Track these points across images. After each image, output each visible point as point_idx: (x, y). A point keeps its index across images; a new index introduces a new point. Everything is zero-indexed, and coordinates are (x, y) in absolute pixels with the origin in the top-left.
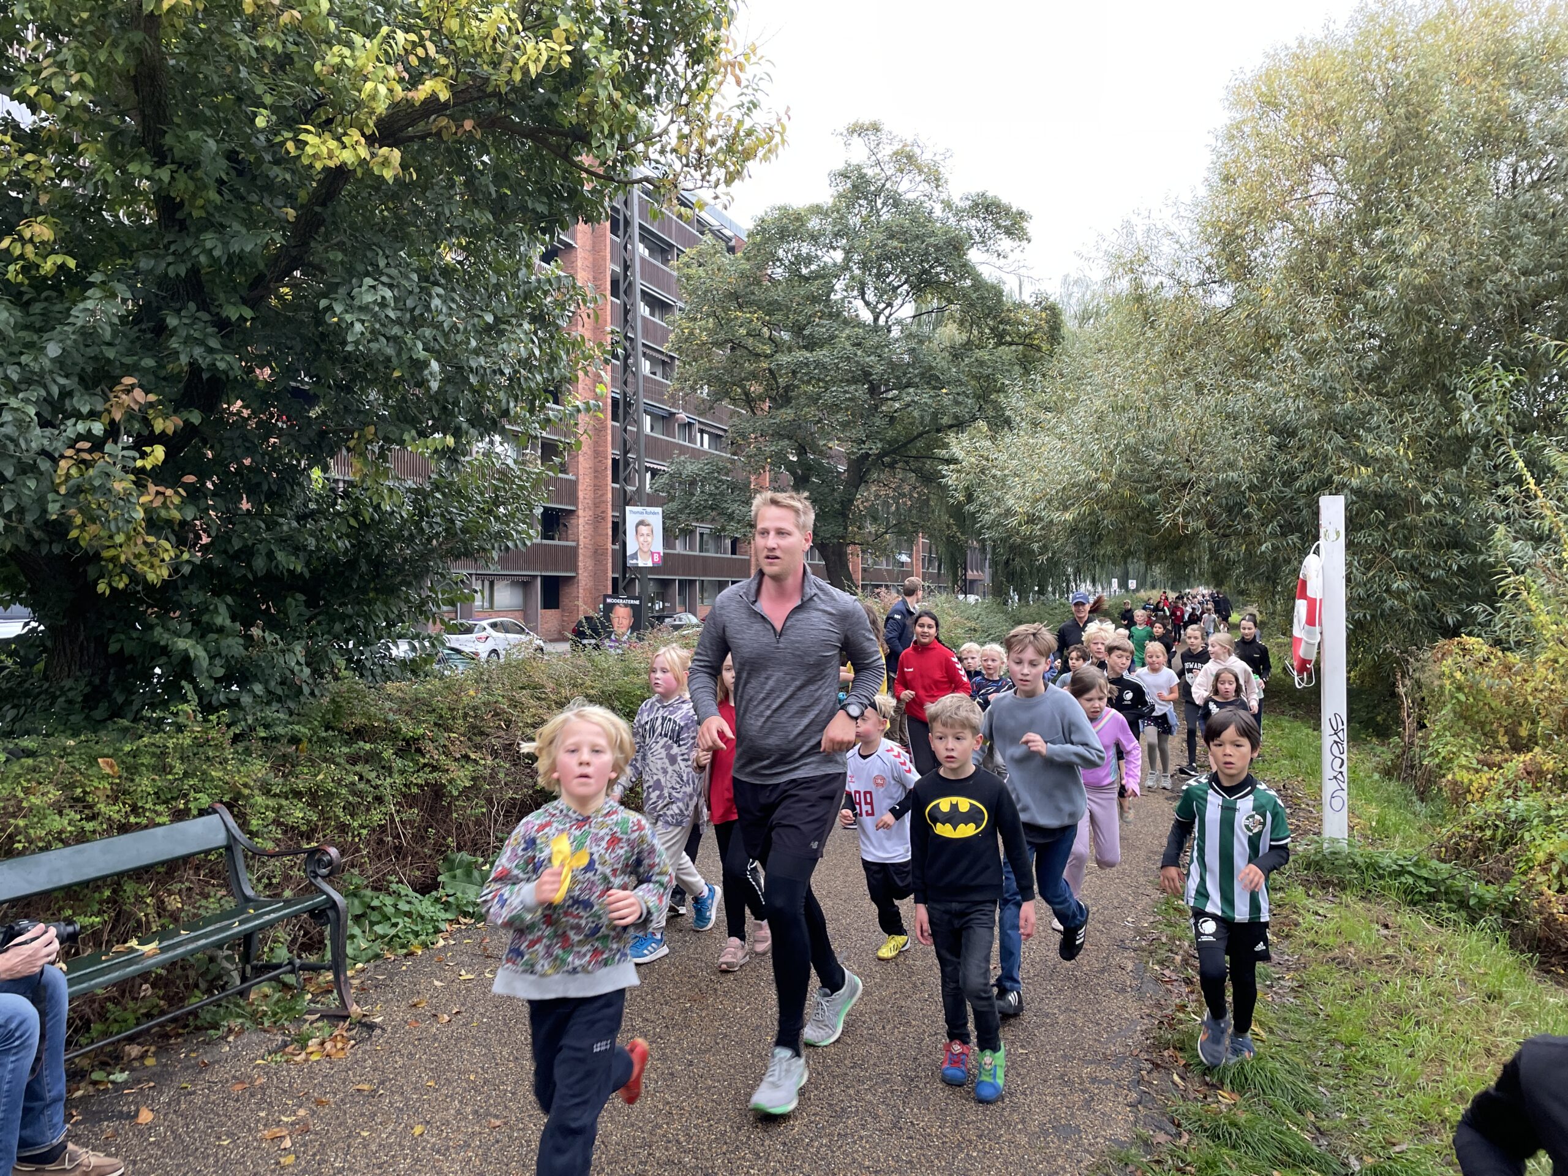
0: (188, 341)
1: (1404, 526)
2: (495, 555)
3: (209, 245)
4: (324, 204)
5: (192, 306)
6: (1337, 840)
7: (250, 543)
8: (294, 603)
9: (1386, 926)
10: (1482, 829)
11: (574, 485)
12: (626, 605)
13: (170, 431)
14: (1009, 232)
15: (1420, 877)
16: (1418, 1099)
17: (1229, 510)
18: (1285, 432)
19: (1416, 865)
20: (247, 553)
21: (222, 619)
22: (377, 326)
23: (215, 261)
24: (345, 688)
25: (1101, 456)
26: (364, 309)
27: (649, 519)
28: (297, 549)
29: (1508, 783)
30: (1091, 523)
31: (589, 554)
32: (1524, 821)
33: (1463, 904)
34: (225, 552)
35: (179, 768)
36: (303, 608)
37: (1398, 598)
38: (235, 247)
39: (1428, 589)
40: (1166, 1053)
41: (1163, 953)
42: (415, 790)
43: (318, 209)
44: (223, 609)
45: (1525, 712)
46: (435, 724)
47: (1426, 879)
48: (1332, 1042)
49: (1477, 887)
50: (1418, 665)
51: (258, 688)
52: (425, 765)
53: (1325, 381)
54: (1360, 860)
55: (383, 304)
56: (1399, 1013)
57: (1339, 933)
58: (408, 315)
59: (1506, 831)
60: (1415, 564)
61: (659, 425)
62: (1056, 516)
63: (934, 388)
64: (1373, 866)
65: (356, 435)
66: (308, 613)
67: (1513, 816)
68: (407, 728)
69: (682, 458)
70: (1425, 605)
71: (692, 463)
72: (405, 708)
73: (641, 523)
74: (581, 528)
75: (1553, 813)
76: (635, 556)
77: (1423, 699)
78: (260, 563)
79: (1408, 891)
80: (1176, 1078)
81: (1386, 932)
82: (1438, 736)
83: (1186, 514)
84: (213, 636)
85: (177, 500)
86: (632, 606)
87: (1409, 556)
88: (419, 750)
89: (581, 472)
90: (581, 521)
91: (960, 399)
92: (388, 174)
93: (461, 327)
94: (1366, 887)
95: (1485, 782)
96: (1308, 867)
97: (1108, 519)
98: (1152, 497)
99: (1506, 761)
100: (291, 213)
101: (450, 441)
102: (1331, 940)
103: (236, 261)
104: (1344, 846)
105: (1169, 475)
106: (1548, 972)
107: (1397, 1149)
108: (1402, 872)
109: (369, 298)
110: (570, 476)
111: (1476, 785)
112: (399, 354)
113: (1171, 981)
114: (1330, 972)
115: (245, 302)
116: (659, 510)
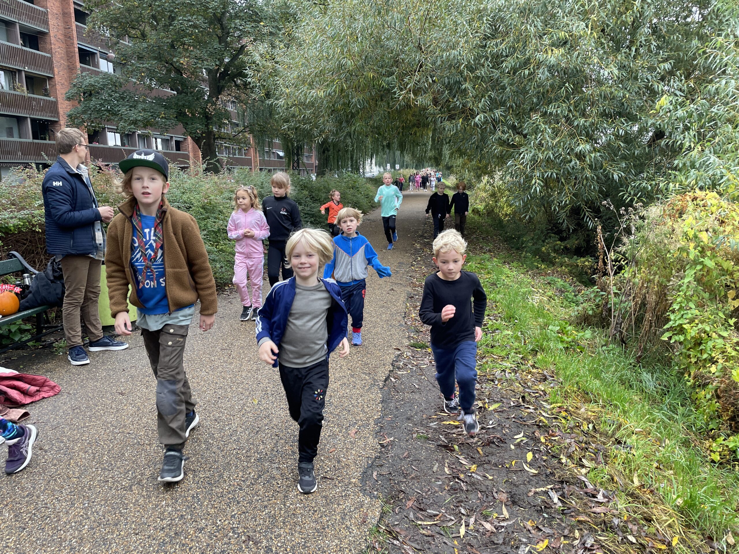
11: (54, 104)
37: (579, 159)
83: (416, 92)
89: (59, 96)
98: (390, 78)
105: (404, 60)
110: (51, 99)
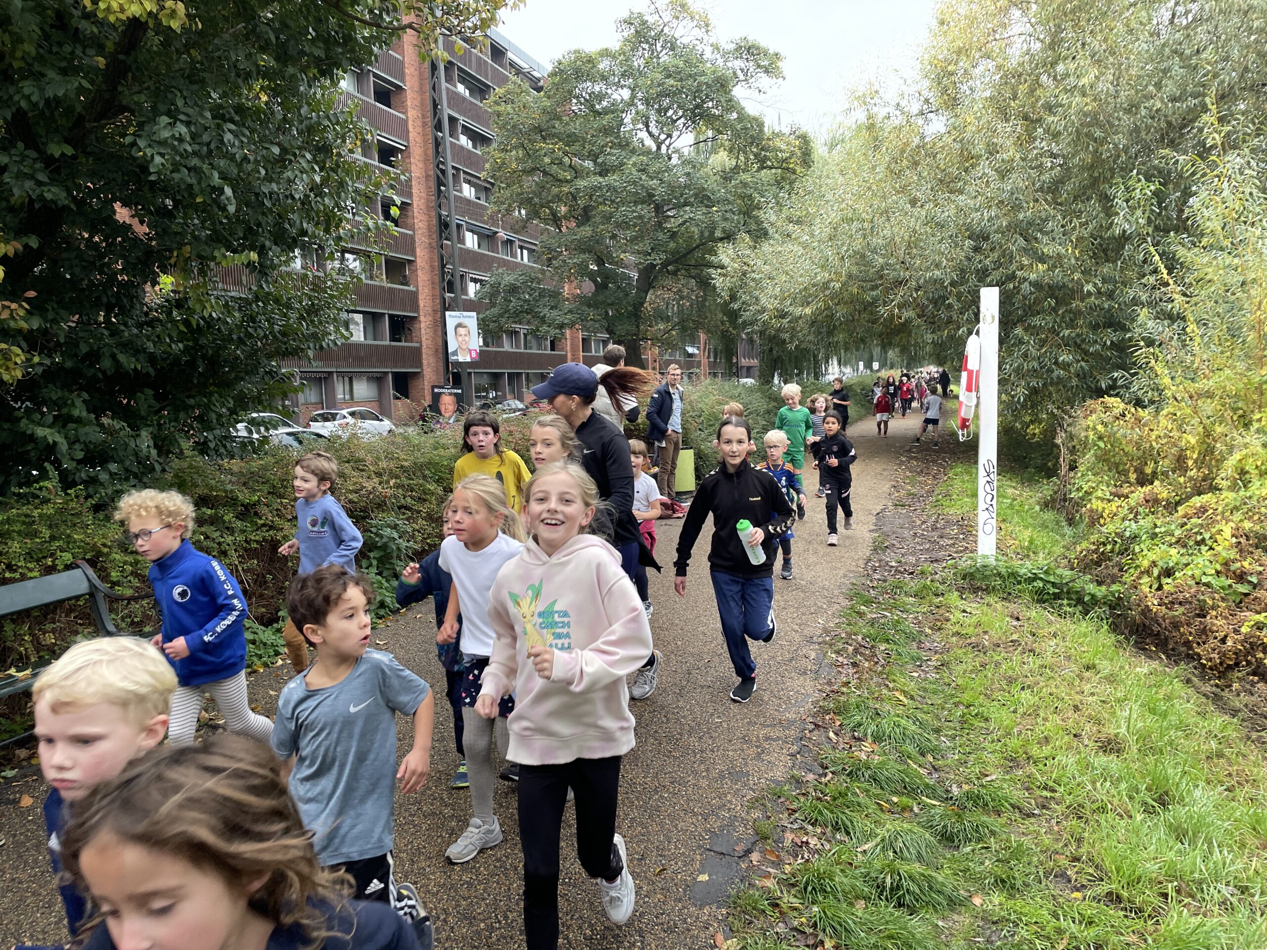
0: (20, 176)
1: (1070, 311)
2: (311, 353)
3: (27, 91)
4: (127, 53)
5: (20, 145)
6: (987, 557)
7: (95, 348)
8: (143, 397)
9: (1018, 619)
10: (1104, 544)
11: (414, 296)
12: (450, 394)
13: (11, 254)
14: (767, 71)
15: (1049, 582)
16: (1014, 743)
17: (935, 302)
18: (980, 237)
19: (1046, 573)
20: (94, 356)
21: (79, 410)
22: (178, 158)
23: (35, 105)
24: (186, 465)
25: (834, 260)
26: (163, 143)
27: (466, 321)
28: (139, 352)
29: (1131, 510)
30: (827, 316)
31: (430, 352)
32: (1136, 537)
33: (1080, 601)
34: (76, 355)
35: (46, 533)
36: (152, 401)
37: (1064, 369)
38: (50, 93)
39: (1087, 361)
40: (827, 717)
41: (840, 645)
42: (254, 545)
43: (121, 57)
44: (78, 402)
45: (1148, 455)
46: (269, 493)
47: (1053, 583)
48: (956, 705)
49: (1092, 588)
50: (1070, 420)
51: (113, 467)
52: (264, 525)
53: (1012, 194)
54: (1003, 571)
55: (181, 140)
56: (1011, 681)
57: (979, 624)
58: (205, 149)
59: (1122, 545)
60: (1078, 342)
61: (485, 244)
62: (798, 311)
63: (707, 206)
64: (1014, 575)
65: (175, 254)
66: (157, 406)
67: (1127, 534)
68: (244, 496)
69: (500, 271)
70: (1084, 374)
71: (509, 275)
72: (243, 480)
73: (459, 325)
74: (423, 332)
75: (1157, 530)
76: (455, 353)
77: (1074, 447)
78: (106, 363)
79: (1040, 592)
80: (831, 735)
81: (1015, 623)
82: (1083, 475)
83: (900, 306)
84: (72, 426)
85: (22, 313)
86: (456, 394)
87: (1073, 335)
88: (256, 514)
89: (420, 284)
90: (423, 325)
91: (728, 215)
92: (175, 25)
93: (252, 158)
94: (1007, 590)
95: (1114, 509)
96: (964, 578)
97: (840, 312)
98: (875, 293)
99: (1132, 492)
100: (101, 61)
101: (254, 256)
102: (970, 630)
103: (53, 103)
104: (992, 562)
105: (888, 274)
106: (1144, 649)
107: (988, 779)
108: (1036, 578)
109: (166, 134)
110: (412, 288)
111: (1107, 511)
112: (199, 183)
113: (842, 665)
114: (965, 654)
115: (68, 141)
116: (474, 314)
